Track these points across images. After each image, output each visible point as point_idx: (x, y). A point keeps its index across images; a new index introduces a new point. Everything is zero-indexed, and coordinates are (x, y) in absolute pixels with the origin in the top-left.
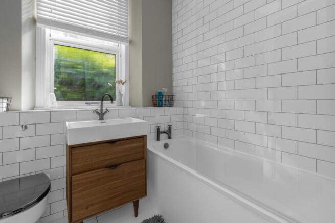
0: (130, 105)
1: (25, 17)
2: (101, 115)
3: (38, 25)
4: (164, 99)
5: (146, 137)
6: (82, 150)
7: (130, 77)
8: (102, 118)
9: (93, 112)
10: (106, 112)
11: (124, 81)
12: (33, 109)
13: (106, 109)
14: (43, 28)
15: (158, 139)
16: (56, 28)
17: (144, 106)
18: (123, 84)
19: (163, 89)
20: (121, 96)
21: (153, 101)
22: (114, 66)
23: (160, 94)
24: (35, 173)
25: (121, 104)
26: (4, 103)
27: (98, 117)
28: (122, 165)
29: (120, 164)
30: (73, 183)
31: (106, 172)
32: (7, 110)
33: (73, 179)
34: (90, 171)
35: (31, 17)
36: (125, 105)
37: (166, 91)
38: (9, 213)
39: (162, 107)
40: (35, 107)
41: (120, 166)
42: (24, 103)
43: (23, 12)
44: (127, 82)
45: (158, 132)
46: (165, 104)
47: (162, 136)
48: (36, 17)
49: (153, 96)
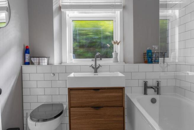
0: (124, 62)
1: (55, 7)
2: (96, 69)
3: (62, 10)
4: (154, 56)
5: (124, 89)
6: (76, 92)
7: (124, 38)
8: (96, 72)
9: (90, 67)
10: (99, 67)
11: (118, 41)
12: (61, 64)
13: (99, 65)
14: (65, 12)
15: (145, 93)
16: (71, 9)
17: (135, 62)
18: (118, 44)
19: (153, 46)
20: (117, 54)
21: (144, 58)
22: (112, 30)
23: (149, 51)
24: (58, 103)
25: (116, 61)
26: (45, 60)
27: (93, 70)
28: (104, 108)
29: (102, 107)
30: (71, 113)
31: (92, 111)
32: (48, 64)
33: (71, 110)
34: (81, 107)
35: (58, 6)
36: (120, 62)
37: (156, 48)
38: (42, 120)
39: (152, 63)
40: (62, 63)
41: (102, 108)
42: (56, 60)
43: (53, 4)
44: (122, 43)
45: (146, 87)
46: (155, 61)
47: (150, 91)
48: (61, 5)
49: (144, 53)
